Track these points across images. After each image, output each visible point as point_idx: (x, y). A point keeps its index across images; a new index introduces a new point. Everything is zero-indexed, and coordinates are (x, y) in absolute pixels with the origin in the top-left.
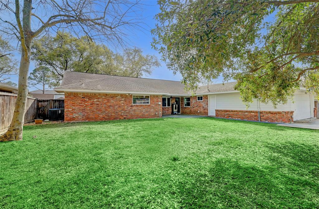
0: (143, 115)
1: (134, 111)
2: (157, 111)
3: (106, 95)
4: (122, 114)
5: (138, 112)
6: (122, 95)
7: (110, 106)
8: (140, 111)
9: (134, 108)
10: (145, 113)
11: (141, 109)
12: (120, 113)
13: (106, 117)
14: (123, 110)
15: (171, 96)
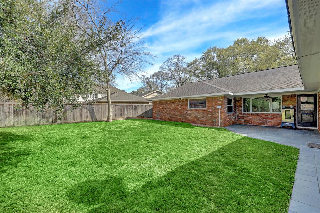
0: (198, 120)
1: (190, 115)
2: (215, 118)
3: (170, 100)
4: (180, 117)
5: (193, 116)
6: (179, 100)
7: (172, 110)
8: (195, 116)
9: (189, 112)
10: (200, 118)
11: (195, 113)
12: (179, 116)
13: (170, 118)
14: (181, 113)
15: (267, 94)
